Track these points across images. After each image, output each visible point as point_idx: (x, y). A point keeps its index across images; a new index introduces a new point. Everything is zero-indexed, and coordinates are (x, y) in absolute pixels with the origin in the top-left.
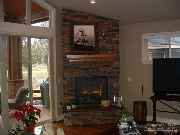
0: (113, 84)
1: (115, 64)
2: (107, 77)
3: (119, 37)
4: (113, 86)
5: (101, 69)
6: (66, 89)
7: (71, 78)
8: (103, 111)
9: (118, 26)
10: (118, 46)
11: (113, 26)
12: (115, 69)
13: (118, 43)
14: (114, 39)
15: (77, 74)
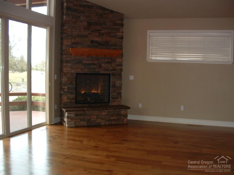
0: (115, 82)
1: (118, 60)
2: (109, 74)
3: (123, 31)
4: (116, 84)
5: (103, 65)
6: (66, 86)
7: (72, 74)
8: (108, 111)
9: (122, 20)
10: (122, 42)
11: (118, 20)
12: (118, 65)
13: (122, 38)
14: (118, 34)
15: (78, 70)
